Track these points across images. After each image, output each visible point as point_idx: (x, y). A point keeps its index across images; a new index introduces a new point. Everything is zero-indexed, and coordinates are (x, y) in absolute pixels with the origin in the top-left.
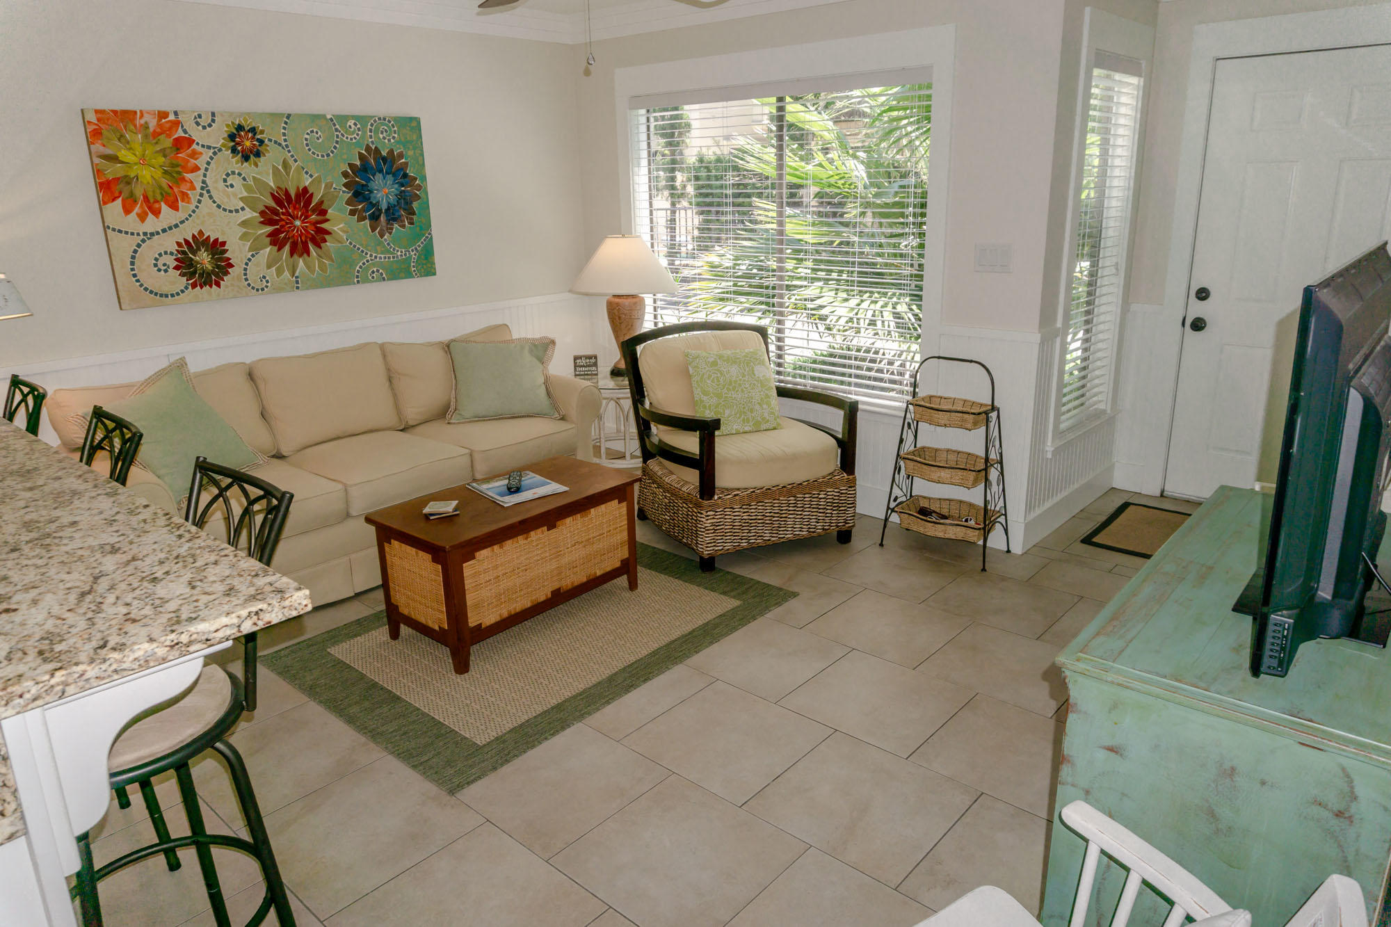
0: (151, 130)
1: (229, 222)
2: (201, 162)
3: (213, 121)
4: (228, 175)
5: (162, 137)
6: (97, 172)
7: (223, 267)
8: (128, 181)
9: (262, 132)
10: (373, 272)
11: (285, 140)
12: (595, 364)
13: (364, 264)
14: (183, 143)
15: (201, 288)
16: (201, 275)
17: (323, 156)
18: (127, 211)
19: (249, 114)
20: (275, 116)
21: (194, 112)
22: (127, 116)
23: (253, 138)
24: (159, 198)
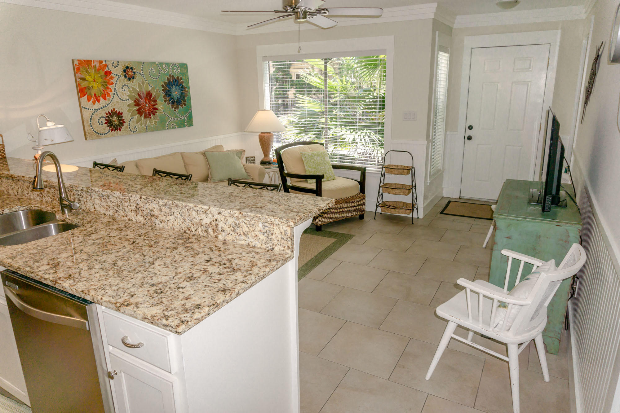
0: (97, 68)
1: (123, 105)
2: (114, 81)
3: (118, 65)
4: (123, 86)
5: (101, 71)
6: (78, 85)
7: (122, 122)
8: (89, 88)
9: (135, 69)
10: (172, 125)
11: (142, 72)
12: (254, 160)
13: (169, 121)
14: (108, 73)
15: (114, 131)
16: (114, 126)
17: (155, 79)
18: (89, 100)
19: (130, 62)
20: (140, 63)
21: (111, 61)
22: (88, 62)
23: (132, 71)
24: (100, 95)
